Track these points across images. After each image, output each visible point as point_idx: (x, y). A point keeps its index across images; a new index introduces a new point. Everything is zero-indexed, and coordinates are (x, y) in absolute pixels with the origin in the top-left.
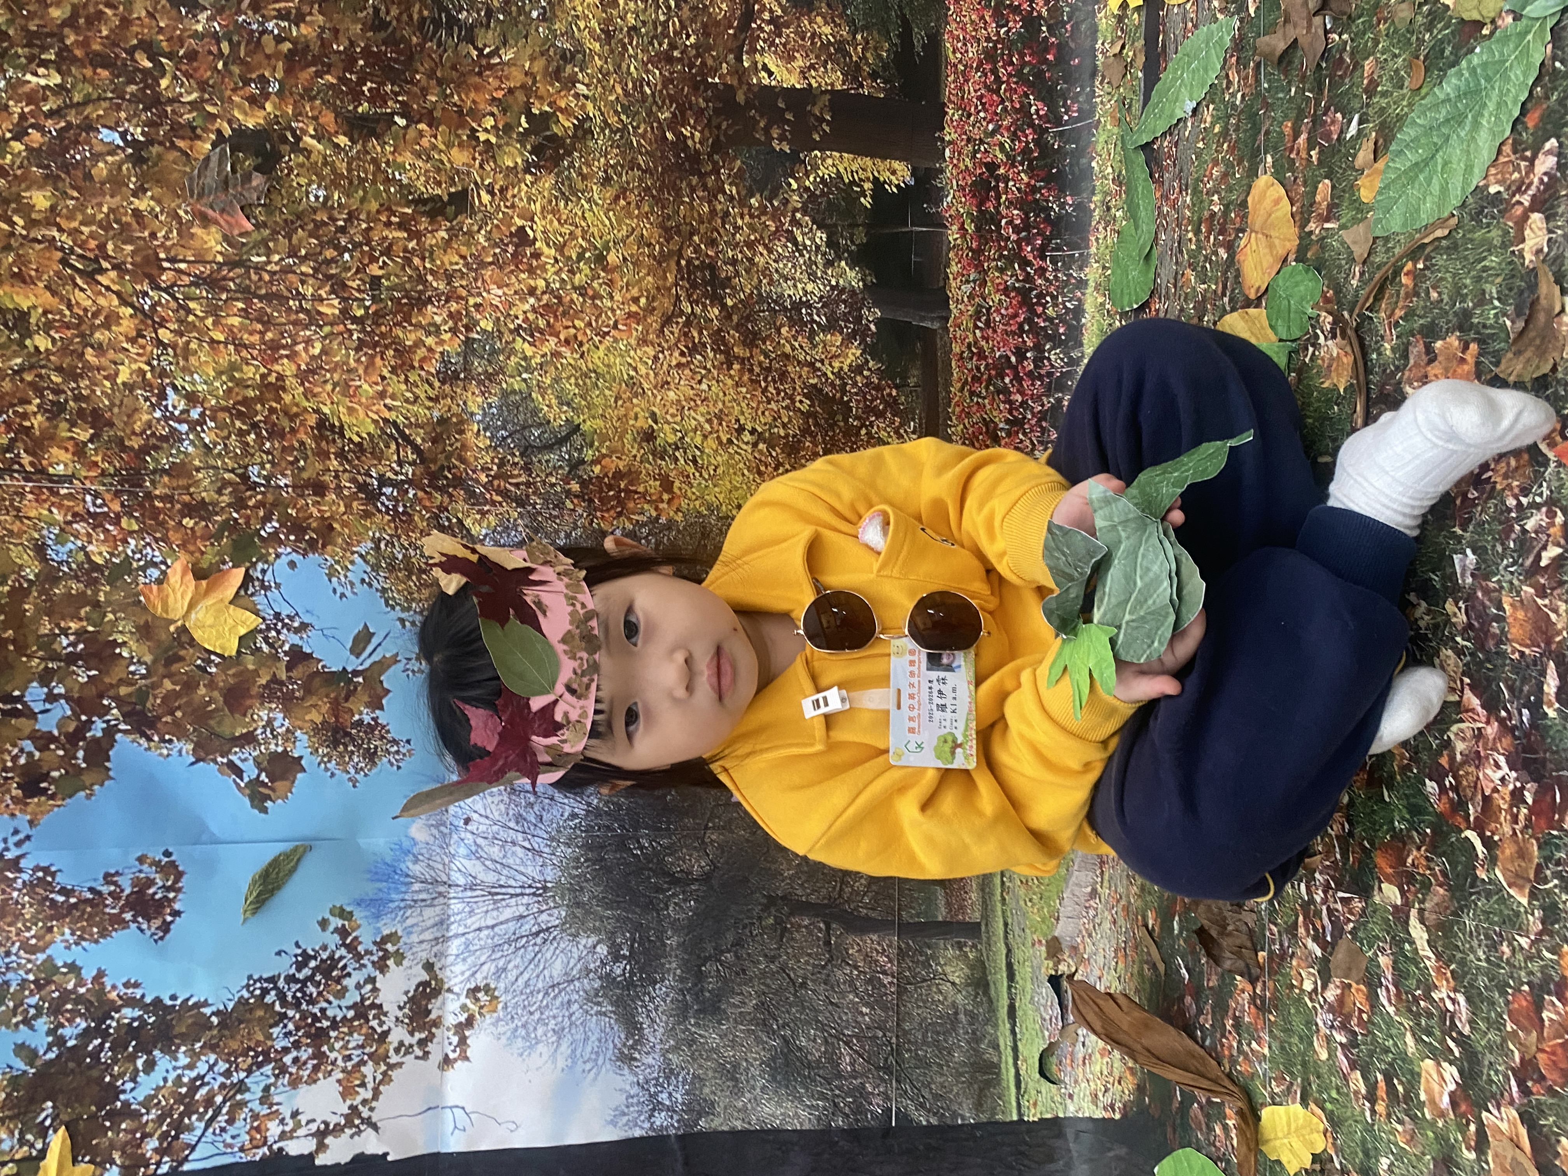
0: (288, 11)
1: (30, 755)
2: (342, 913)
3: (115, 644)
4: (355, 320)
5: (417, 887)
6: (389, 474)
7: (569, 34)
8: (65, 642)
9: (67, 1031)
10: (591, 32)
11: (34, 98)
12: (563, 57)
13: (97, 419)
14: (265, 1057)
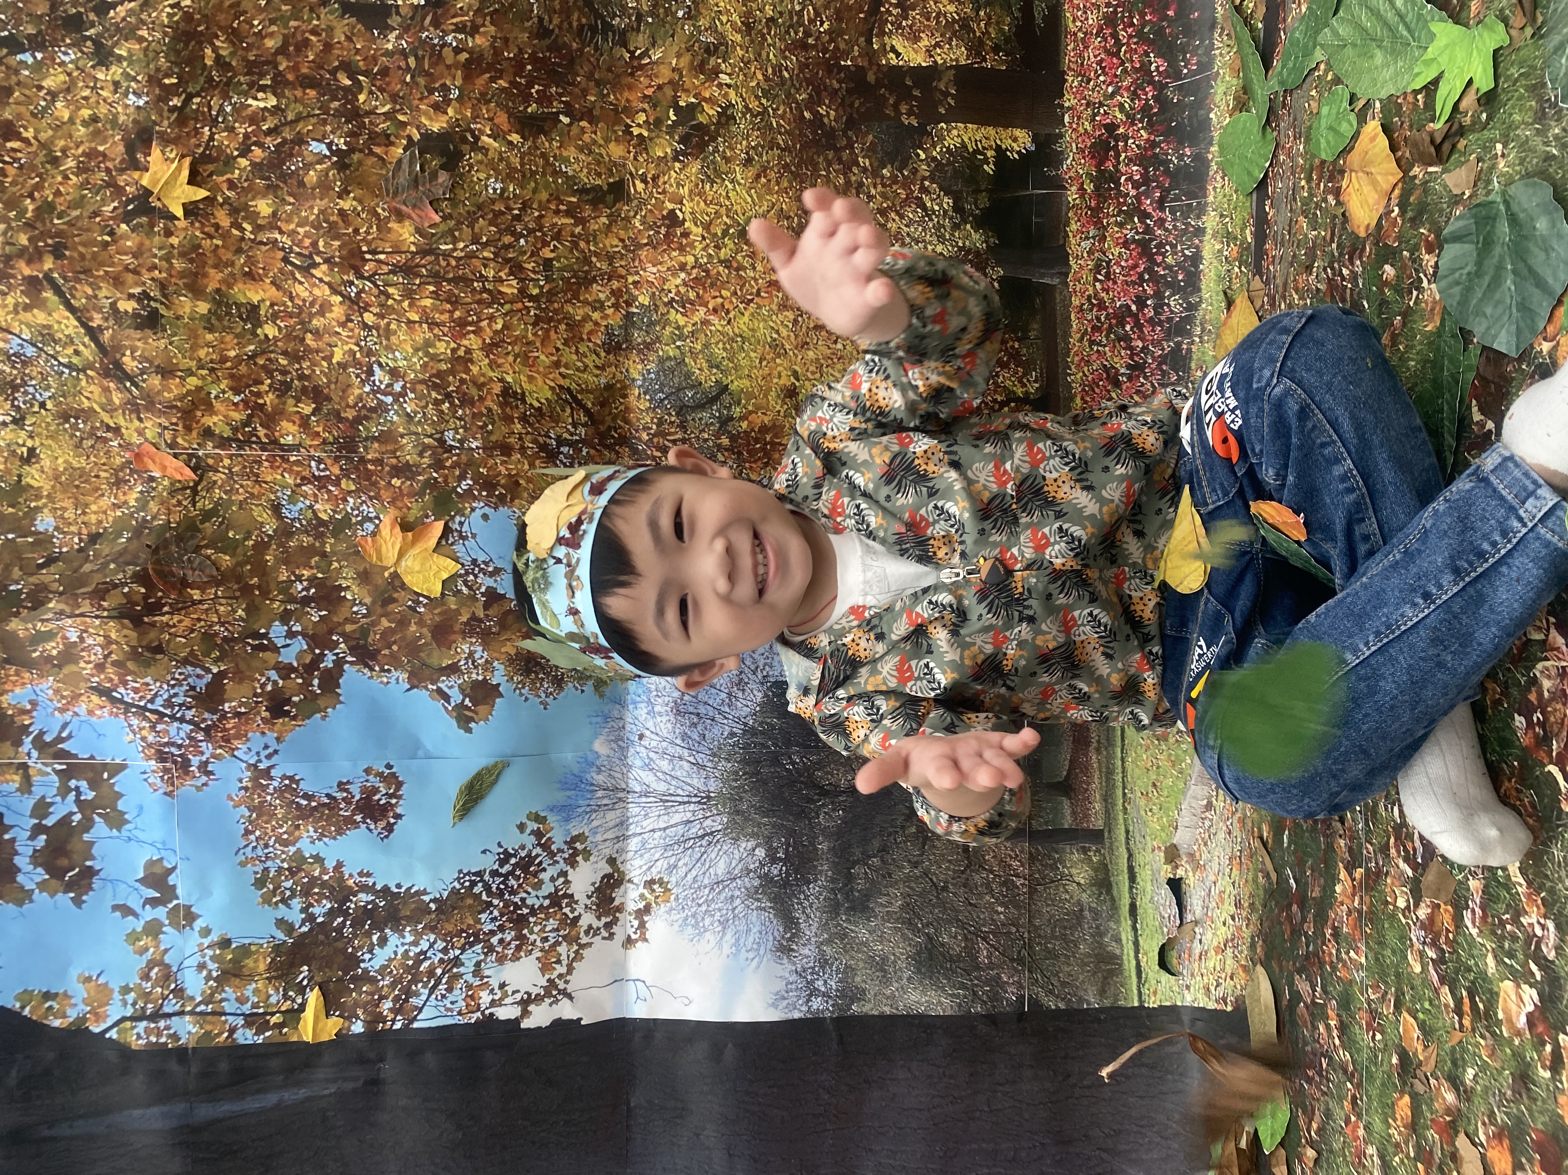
0: (464, 24)
1: (275, 683)
2: (537, 818)
3: (340, 588)
4: (532, 298)
5: (600, 794)
6: (566, 435)
7: (712, 29)
8: (300, 587)
9: (316, 910)
10: (733, 25)
11: (255, 119)
12: (707, 51)
13: (318, 395)
14: (476, 938)
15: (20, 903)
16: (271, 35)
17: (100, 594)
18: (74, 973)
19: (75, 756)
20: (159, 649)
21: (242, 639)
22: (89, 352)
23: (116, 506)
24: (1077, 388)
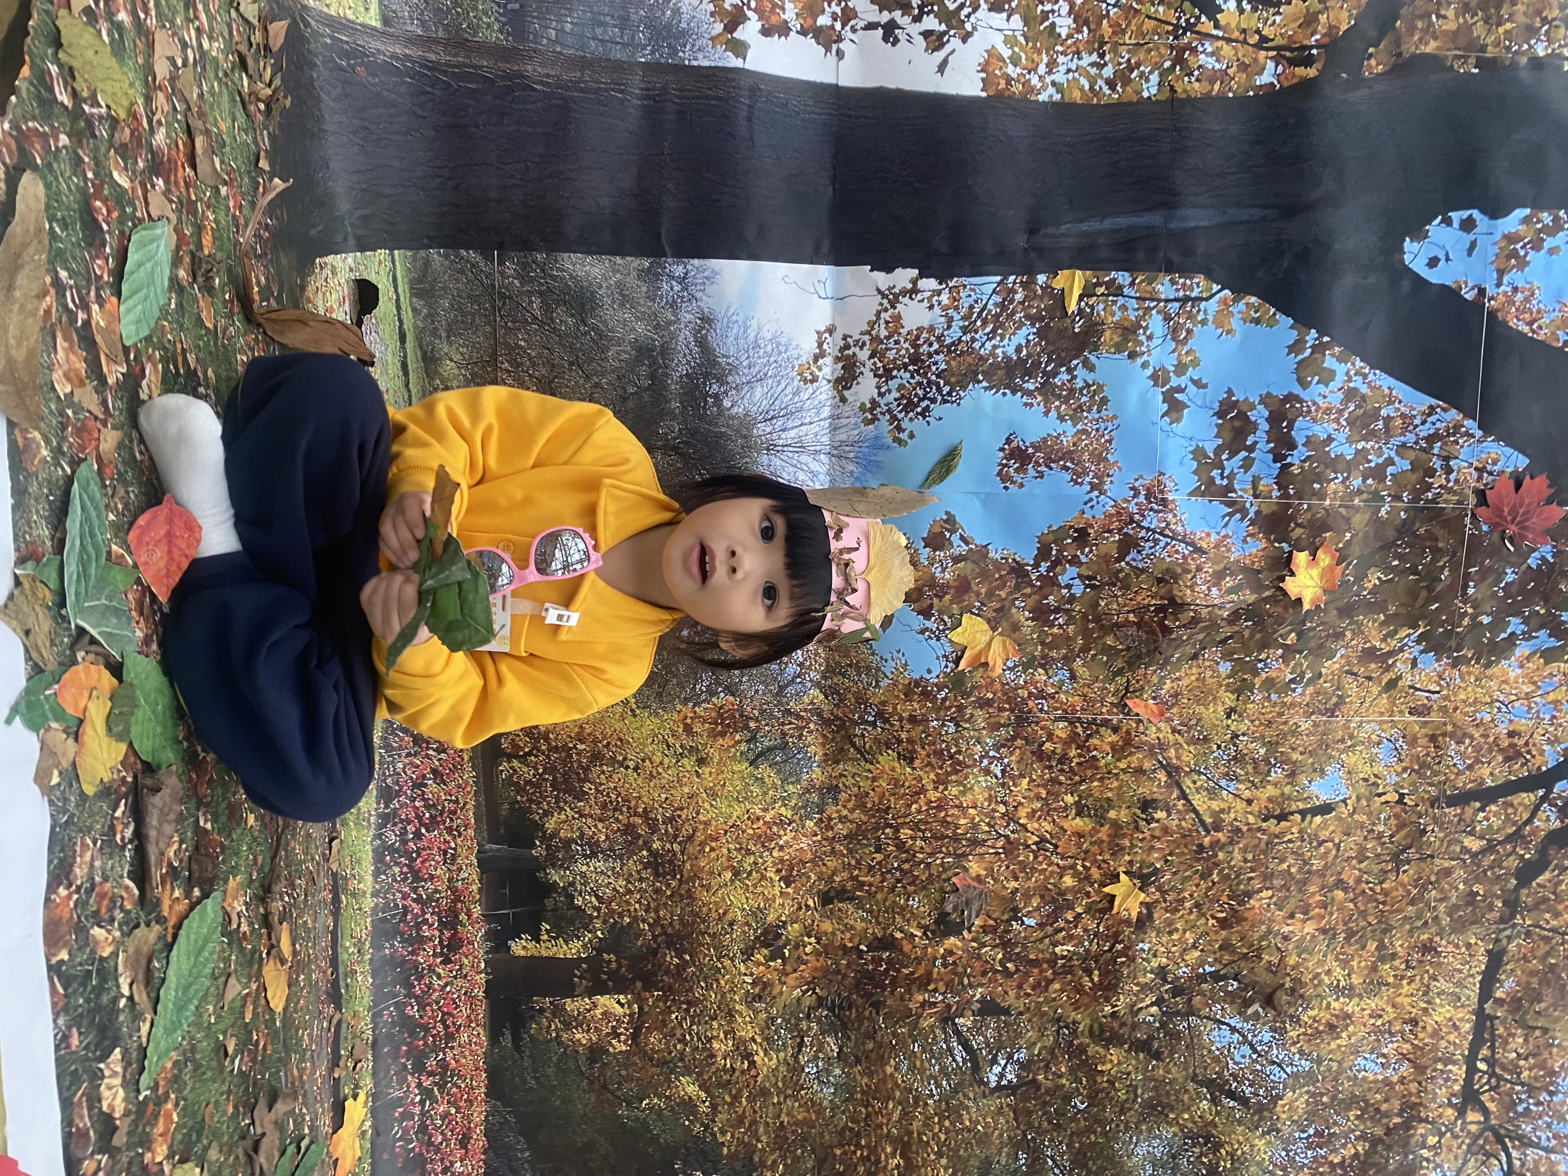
1: (1082, 553)
2: (899, 441)
3: (1033, 619)
4: (890, 826)
5: (852, 455)
6: (870, 728)
7: (756, 1012)
8: (1061, 620)
9: (1066, 377)
10: (741, 1014)
11: (1070, 937)
12: (760, 997)
13: (1040, 755)
14: (949, 349)
15: (1269, 394)
16: (1056, 991)
17: (1195, 621)
18: (1238, 338)
19: (1221, 502)
20: (1160, 581)
21: (1103, 584)
22: (1187, 783)
23: (1179, 679)
24: (468, 767)
